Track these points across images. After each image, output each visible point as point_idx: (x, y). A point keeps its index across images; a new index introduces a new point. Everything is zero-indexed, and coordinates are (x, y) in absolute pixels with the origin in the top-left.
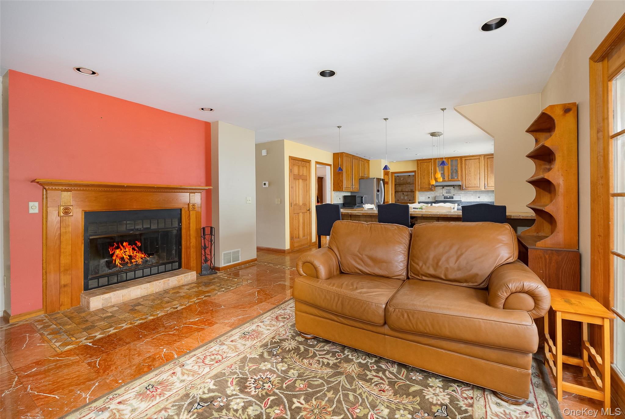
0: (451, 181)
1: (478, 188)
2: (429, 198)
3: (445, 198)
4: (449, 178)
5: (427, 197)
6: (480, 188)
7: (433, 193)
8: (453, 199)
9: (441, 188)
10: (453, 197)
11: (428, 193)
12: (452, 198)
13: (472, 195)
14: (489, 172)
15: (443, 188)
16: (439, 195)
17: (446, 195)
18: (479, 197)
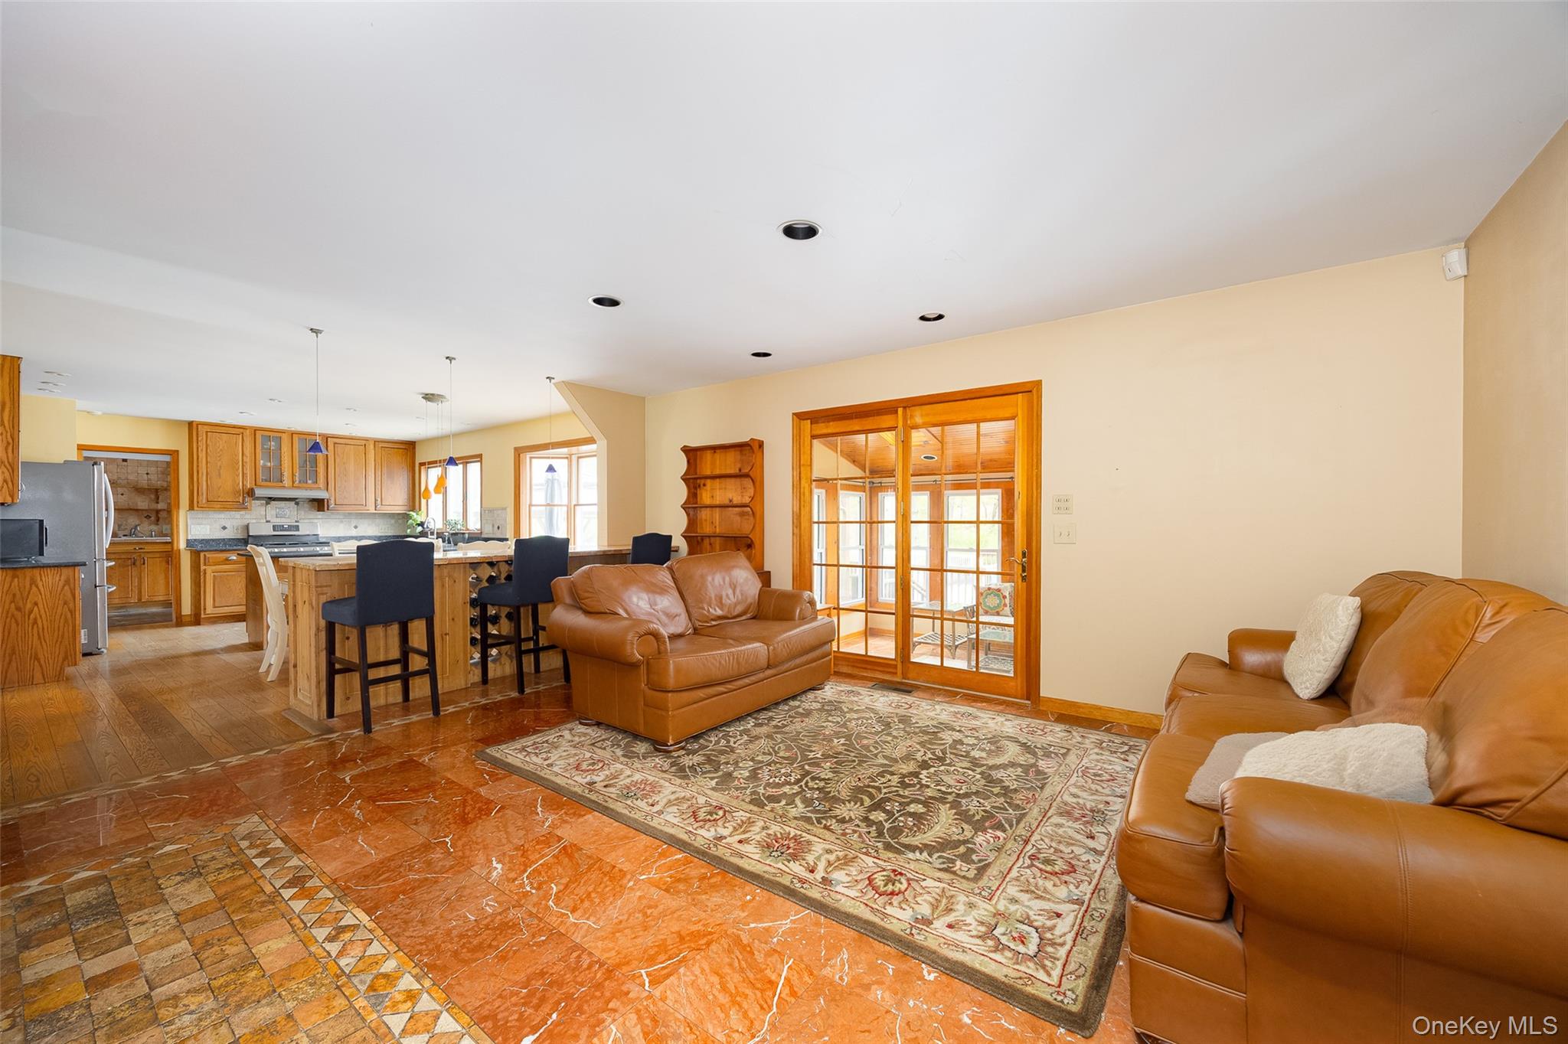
0: (298, 488)
1: (363, 508)
2: (224, 528)
3: (275, 528)
4: (293, 482)
5: (218, 526)
6: (367, 508)
7: (237, 515)
8: (298, 530)
9: (262, 505)
10: (298, 526)
11: (222, 516)
12: (297, 528)
13: (342, 522)
14: (385, 477)
15: (267, 503)
16: (254, 521)
17: (278, 521)
18: (356, 527)
